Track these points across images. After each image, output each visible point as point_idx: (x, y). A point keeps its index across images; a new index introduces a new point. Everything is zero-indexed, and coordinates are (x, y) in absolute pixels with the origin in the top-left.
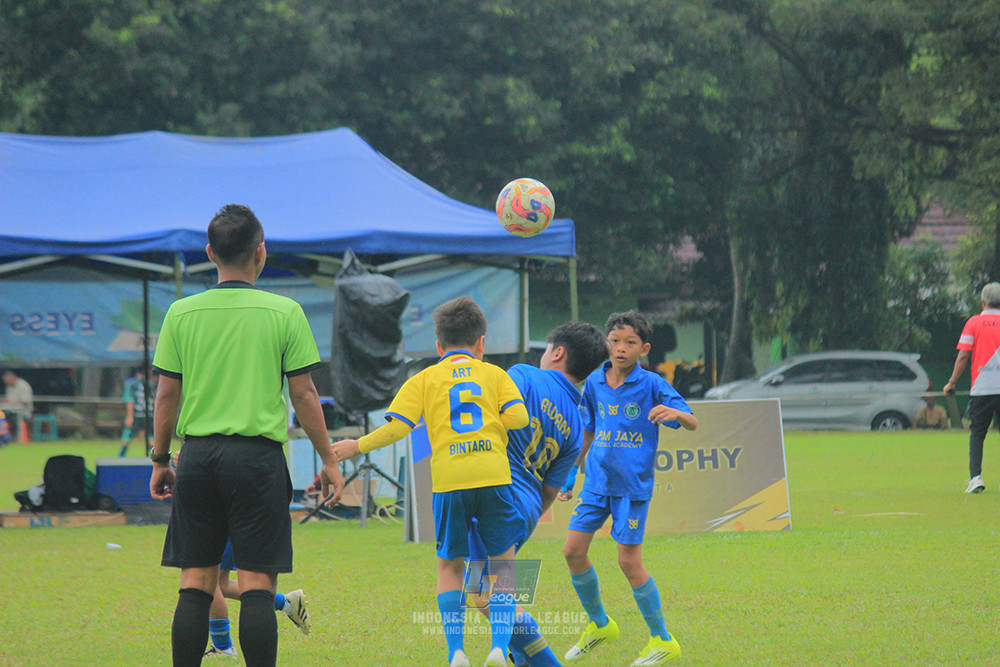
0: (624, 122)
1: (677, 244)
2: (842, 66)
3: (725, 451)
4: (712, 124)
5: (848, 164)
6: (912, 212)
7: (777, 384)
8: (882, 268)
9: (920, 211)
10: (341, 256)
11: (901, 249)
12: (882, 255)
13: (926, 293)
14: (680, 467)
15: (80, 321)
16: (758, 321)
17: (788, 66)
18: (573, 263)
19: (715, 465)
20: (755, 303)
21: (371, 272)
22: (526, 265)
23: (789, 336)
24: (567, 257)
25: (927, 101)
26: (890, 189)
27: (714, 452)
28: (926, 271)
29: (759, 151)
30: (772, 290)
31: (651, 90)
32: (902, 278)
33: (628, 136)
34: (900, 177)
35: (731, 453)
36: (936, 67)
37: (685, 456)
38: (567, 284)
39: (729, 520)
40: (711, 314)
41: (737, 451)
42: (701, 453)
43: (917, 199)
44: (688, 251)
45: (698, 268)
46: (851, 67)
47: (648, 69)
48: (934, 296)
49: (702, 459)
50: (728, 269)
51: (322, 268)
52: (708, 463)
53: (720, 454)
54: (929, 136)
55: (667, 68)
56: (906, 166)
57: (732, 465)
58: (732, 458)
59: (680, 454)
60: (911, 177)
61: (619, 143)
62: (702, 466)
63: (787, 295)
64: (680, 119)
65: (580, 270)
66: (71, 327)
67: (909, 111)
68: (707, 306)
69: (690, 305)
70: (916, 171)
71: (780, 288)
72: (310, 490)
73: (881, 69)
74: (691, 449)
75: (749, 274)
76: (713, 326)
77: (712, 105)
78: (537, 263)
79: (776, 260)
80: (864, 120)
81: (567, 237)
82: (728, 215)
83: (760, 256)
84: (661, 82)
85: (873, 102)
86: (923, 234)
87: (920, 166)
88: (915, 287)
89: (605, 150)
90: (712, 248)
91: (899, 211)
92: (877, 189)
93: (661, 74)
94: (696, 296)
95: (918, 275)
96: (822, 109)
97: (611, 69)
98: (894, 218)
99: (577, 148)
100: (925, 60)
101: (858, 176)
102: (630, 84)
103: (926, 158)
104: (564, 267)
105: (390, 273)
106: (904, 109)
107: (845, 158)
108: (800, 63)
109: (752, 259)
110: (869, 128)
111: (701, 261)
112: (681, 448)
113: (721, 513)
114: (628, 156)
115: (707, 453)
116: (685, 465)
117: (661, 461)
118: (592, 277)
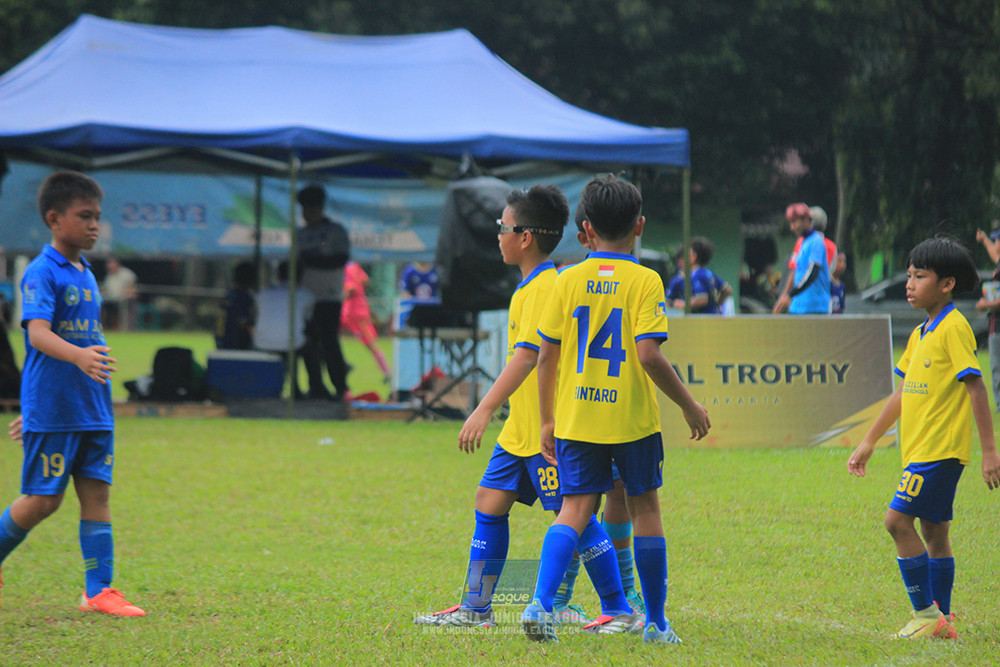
0: (734, 34)
1: (782, 157)
3: (834, 367)
4: (824, 38)
5: (958, 84)
7: (879, 301)
8: (988, 189)
10: (458, 159)
12: (988, 176)
14: (788, 379)
15: (192, 213)
16: (860, 237)
18: (686, 174)
19: (823, 379)
20: (859, 220)
21: (485, 174)
22: (640, 174)
23: (892, 253)
24: (681, 168)
27: (823, 368)
29: (868, 68)
30: (876, 207)
33: (738, 47)
35: (840, 368)
37: (794, 370)
38: (679, 195)
39: (835, 435)
41: (845, 367)
42: (809, 368)
45: (802, 181)
49: (810, 374)
50: (832, 185)
51: (436, 170)
52: (817, 378)
53: (829, 369)
57: (840, 379)
58: (840, 374)
59: (788, 368)
61: (729, 54)
62: (810, 380)
63: (891, 212)
64: (791, 32)
65: (693, 180)
66: (183, 219)
71: (883, 205)
72: (416, 390)
74: (799, 363)
75: (854, 188)
77: (824, 19)
78: (650, 172)
79: (881, 179)
80: (975, 40)
81: (682, 148)
82: (835, 131)
83: (866, 172)
85: (985, 23)
89: (715, 60)
90: (819, 163)
92: (986, 110)
96: (934, 27)
99: (687, 58)
101: (968, 96)
104: (679, 178)
105: (503, 178)
107: (954, 75)
109: (857, 176)
111: (806, 175)
112: (790, 362)
113: (827, 428)
114: (738, 68)
115: (816, 368)
116: (793, 379)
117: (770, 374)
118: (698, 188)
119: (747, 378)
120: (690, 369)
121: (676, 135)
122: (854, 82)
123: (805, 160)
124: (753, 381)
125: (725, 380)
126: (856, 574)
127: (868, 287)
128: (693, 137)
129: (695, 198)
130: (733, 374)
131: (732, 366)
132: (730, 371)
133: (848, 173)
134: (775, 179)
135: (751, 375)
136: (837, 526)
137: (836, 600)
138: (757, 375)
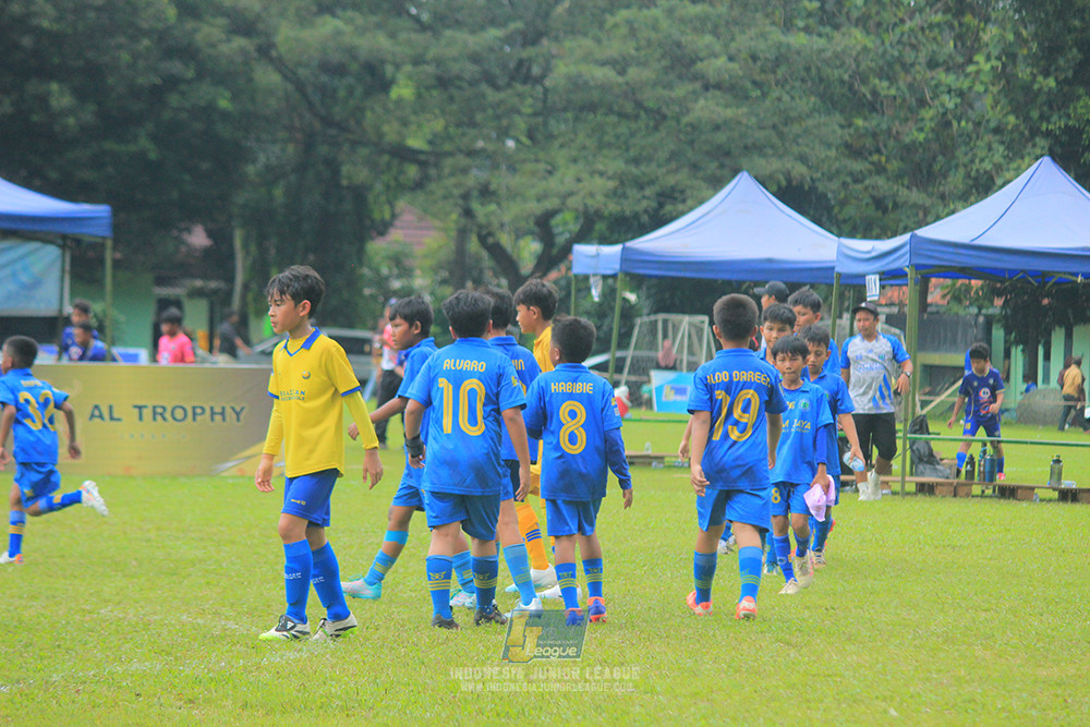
0: (150, 126)
1: (189, 230)
2: (335, 91)
3: (233, 408)
4: (224, 131)
5: (336, 172)
6: (387, 216)
8: (361, 262)
9: (394, 216)
11: (377, 247)
12: (361, 251)
13: (396, 284)
14: (194, 419)
16: (255, 300)
17: (290, 87)
18: (109, 243)
19: (224, 419)
20: (254, 286)
22: (68, 242)
24: (104, 238)
25: (405, 123)
26: (370, 198)
27: (223, 409)
28: (397, 266)
29: (262, 159)
31: (174, 100)
32: (377, 271)
33: (154, 138)
34: (379, 187)
35: (238, 410)
36: (413, 98)
37: (199, 411)
38: (102, 261)
39: (232, 467)
40: (215, 292)
41: (242, 409)
42: (212, 408)
43: (392, 206)
44: (198, 238)
45: (207, 252)
46: (342, 93)
47: (172, 82)
48: (403, 288)
49: (213, 413)
50: (231, 256)
52: (218, 418)
53: (228, 411)
54: (403, 154)
55: (188, 82)
56: (385, 178)
57: (238, 420)
58: (238, 414)
59: (194, 408)
60: (388, 187)
61: (144, 143)
62: (212, 419)
64: (198, 126)
65: (115, 248)
67: (390, 131)
68: (213, 285)
69: (198, 283)
70: (393, 183)
73: (367, 94)
74: (204, 405)
75: (251, 258)
76: (218, 303)
77: (225, 115)
78: (78, 241)
79: (273, 251)
80: (351, 136)
81: (106, 221)
82: (235, 210)
83: (260, 246)
84: (183, 93)
85: (359, 123)
86: (396, 235)
87: (396, 179)
88: (387, 279)
89: (132, 148)
90: (220, 237)
91: (376, 216)
92: (359, 194)
93: (183, 87)
94: (205, 277)
95: (390, 269)
96: (318, 125)
97: (140, 81)
98: (373, 221)
99: (109, 145)
100: (403, 90)
101: (345, 182)
102: (157, 94)
103: (401, 172)
104: (103, 245)
106: (386, 128)
107: (333, 166)
108: (300, 86)
109: (253, 248)
110: (355, 144)
111: (211, 246)
112: (195, 404)
113: (227, 460)
114: (153, 156)
115: (218, 410)
116: (199, 418)
117: (179, 414)
118: (118, 256)
119: (159, 418)
120: (111, 407)
121: (101, 210)
122: (251, 169)
123: (210, 234)
124: (164, 419)
125: (141, 418)
126: (249, 583)
127: (262, 341)
128: (115, 212)
129: (117, 264)
130: (147, 413)
131: (145, 407)
132: (145, 411)
133: (245, 246)
134: (183, 249)
135: (161, 414)
136: (233, 543)
137: (233, 604)
138: (168, 415)
